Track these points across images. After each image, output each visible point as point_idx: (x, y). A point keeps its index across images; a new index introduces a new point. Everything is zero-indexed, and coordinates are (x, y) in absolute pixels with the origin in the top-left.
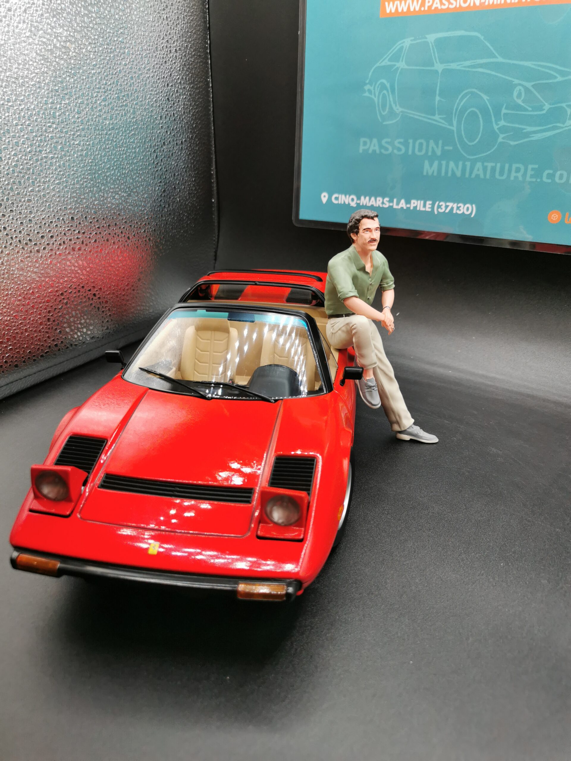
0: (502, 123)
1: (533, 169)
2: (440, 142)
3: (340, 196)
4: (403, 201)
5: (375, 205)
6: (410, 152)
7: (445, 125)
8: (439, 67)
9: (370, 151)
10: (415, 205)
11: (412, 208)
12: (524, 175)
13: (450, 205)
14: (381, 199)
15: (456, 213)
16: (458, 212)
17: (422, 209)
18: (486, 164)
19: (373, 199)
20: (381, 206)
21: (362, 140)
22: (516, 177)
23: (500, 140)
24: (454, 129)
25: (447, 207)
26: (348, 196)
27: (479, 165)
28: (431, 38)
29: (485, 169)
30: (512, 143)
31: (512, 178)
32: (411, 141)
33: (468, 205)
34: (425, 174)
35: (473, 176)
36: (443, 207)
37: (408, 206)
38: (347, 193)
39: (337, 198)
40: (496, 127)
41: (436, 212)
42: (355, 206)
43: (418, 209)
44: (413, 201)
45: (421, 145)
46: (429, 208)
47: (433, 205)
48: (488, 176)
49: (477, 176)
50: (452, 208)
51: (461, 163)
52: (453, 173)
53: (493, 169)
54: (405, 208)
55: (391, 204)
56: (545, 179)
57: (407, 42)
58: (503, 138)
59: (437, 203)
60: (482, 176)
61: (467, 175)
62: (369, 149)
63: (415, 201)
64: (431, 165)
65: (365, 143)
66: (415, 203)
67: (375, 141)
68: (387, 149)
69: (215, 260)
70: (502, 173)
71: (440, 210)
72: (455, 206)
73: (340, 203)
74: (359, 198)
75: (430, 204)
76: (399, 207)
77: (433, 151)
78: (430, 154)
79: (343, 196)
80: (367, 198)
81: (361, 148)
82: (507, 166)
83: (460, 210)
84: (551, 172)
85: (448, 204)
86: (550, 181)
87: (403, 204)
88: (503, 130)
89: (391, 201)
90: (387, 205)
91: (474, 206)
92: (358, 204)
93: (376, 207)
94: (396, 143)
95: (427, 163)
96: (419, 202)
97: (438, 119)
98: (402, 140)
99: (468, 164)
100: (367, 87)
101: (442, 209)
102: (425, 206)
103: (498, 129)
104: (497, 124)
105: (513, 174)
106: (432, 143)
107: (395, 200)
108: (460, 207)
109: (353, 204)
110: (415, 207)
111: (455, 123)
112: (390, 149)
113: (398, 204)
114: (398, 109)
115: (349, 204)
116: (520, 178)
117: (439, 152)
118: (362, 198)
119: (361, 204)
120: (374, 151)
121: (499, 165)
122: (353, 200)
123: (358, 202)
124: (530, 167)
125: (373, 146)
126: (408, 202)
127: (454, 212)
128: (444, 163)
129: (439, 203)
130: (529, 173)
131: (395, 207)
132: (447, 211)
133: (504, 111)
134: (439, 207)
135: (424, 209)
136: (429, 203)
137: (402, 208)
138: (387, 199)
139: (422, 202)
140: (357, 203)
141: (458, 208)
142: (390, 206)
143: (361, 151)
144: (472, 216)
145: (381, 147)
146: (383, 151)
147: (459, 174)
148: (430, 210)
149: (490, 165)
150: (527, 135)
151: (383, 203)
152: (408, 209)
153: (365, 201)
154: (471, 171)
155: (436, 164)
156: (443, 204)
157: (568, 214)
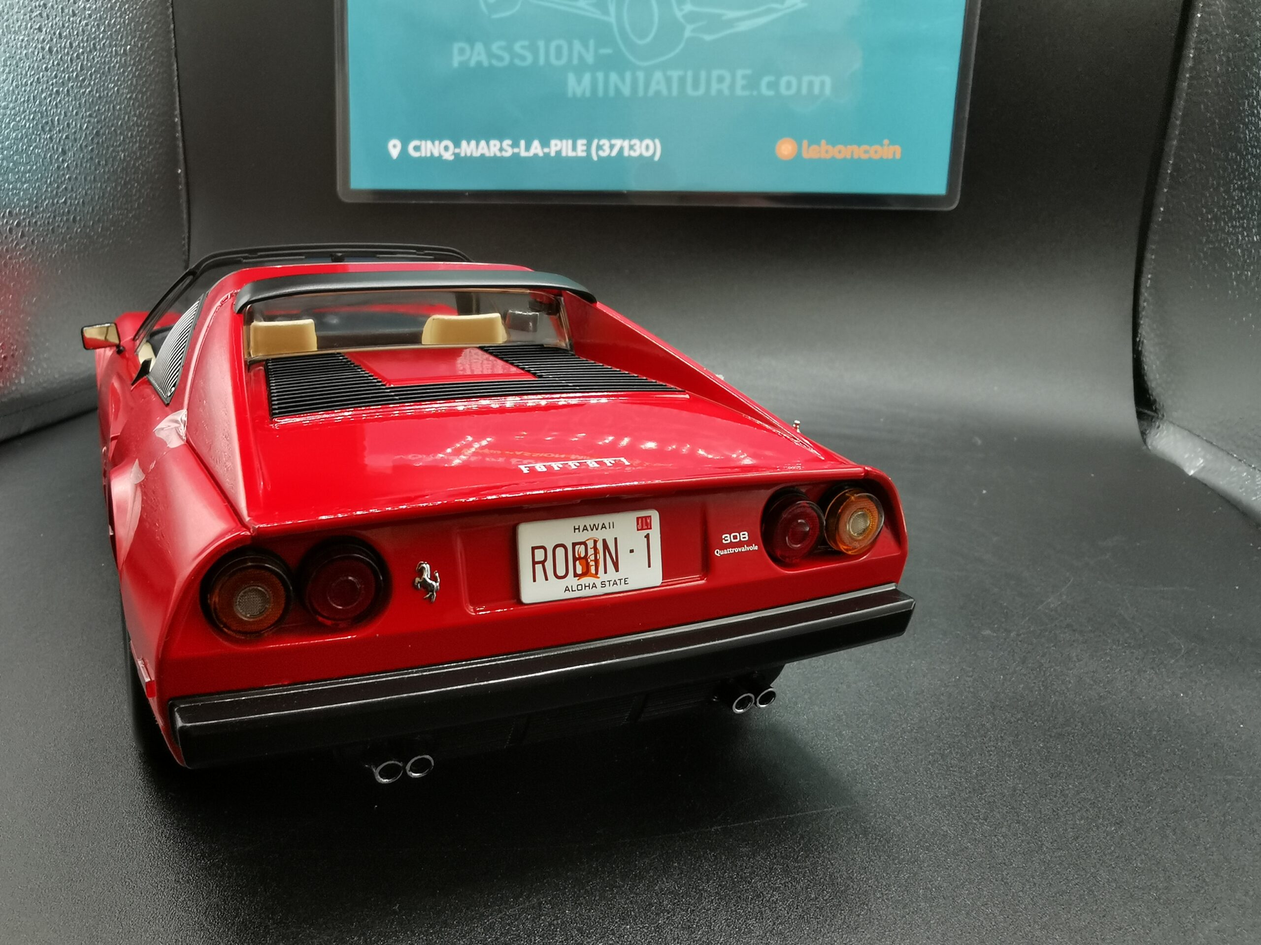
1: (744, 77)
2: (592, 43)
3: (423, 142)
4: (536, 143)
5: (487, 154)
6: (542, 61)
7: (597, 15)
9: (472, 63)
10: (558, 148)
11: (553, 154)
12: (732, 86)
13: (618, 143)
14: (497, 143)
15: (629, 156)
16: (633, 154)
17: (571, 154)
18: (669, 73)
19: (483, 143)
20: (498, 154)
21: (456, 46)
22: (720, 92)
23: (687, 33)
24: (612, 19)
25: (612, 147)
26: (437, 143)
27: (658, 75)
29: (668, 80)
30: (708, 38)
31: (713, 92)
32: (541, 44)
33: (648, 141)
34: (570, 94)
35: (651, 93)
36: (607, 147)
37: (546, 150)
38: (434, 136)
39: (417, 148)
40: (679, 15)
41: (595, 158)
42: (452, 158)
43: (564, 154)
44: (553, 142)
45: (559, 49)
46: (583, 151)
47: (589, 146)
48: (675, 92)
49: (658, 93)
50: (622, 149)
51: (628, 75)
52: (618, 90)
53: (682, 80)
54: (541, 154)
55: (516, 150)
56: (765, 91)
58: (694, 31)
59: (595, 142)
60: (665, 92)
61: (641, 93)
62: (469, 59)
63: (558, 142)
64: (579, 81)
65: (462, 51)
66: (557, 146)
67: (479, 47)
68: (500, 58)
70: (696, 84)
71: (601, 153)
72: (626, 144)
73: (423, 155)
74: (457, 145)
75: (583, 145)
76: (531, 153)
77: (581, 58)
78: (575, 61)
79: (429, 143)
80: (473, 143)
81: (456, 61)
82: (703, 74)
83: (635, 151)
84: (771, 78)
85: (613, 142)
86: (771, 93)
87: (536, 148)
88: (691, 18)
89: (515, 145)
90: (508, 152)
91: (657, 141)
92: (456, 155)
93: (490, 157)
94: (517, 47)
95: (571, 79)
96: (564, 141)
98: (526, 43)
99: (641, 75)
101: (604, 151)
102: (574, 148)
103: (685, 16)
104: (681, 10)
105: (715, 87)
106: (577, 45)
107: (523, 143)
108: (635, 145)
109: (448, 156)
110: (558, 153)
111: (612, 9)
112: (507, 57)
113: (528, 148)
115: (440, 156)
116: (726, 92)
117: (590, 58)
118: (464, 143)
119: (463, 155)
120: (479, 64)
121: (690, 74)
122: (446, 148)
123: (457, 151)
124: (740, 73)
125: (478, 55)
126: (545, 144)
127: (626, 153)
128: (600, 75)
129: (598, 143)
130: (740, 82)
131: (523, 154)
132: (614, 153)
134: (599, 147)
135: (574, 154)
136: (581, 143)
137: (536, 155)
138: (507, 143)
139: (570, 142)
140: (454, 154)
141: (631, 147)
142: (514, 154)
143: (455, 64)
144: (657, 158)
145: (491, 55)
146: (495, 62)
147: (626, 91)
148: (584, 154)
149: (675, 74)
150: (731, 23)
151: (501, 149)
152: (547, 155)
153: (469, 149)
154: (647, 86)
155: (587, 78)
156: (605, 142)
157: (805, 143)
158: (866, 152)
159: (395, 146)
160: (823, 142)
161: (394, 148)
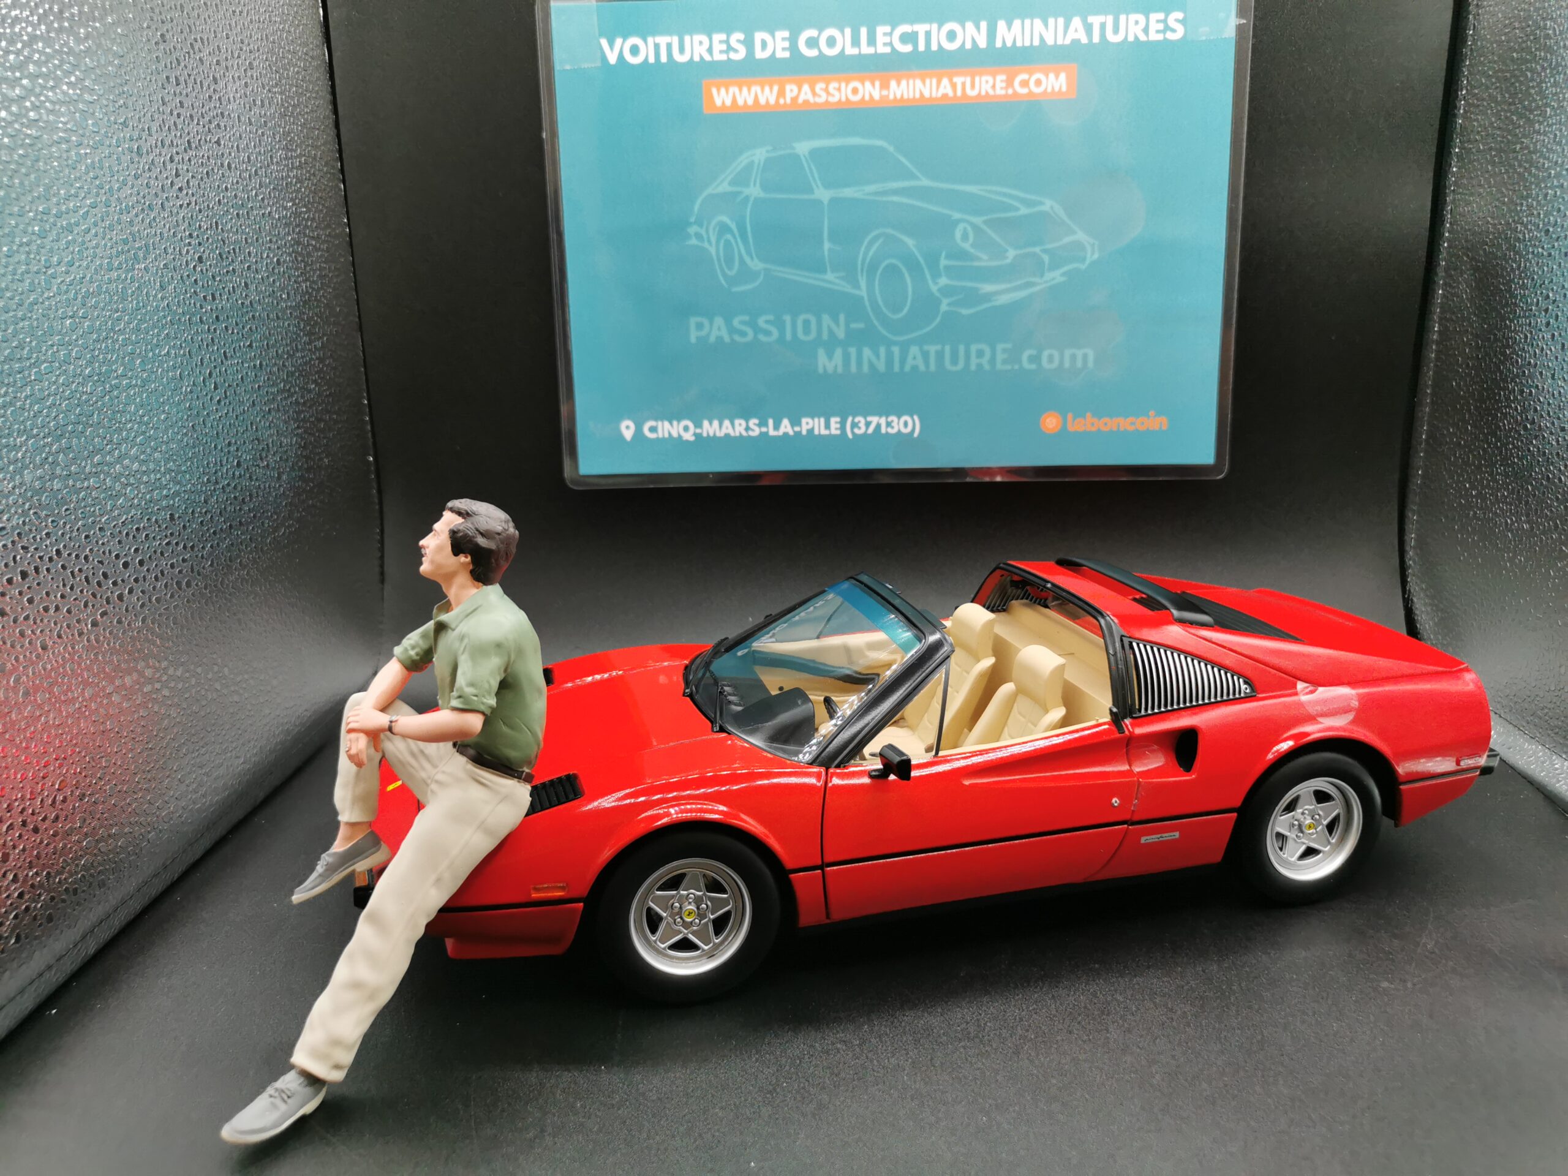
0: (943, 281)
1: (1004, 351)
2: (842, 317)
3: (660, 423)
4: (786, 422)
5: (732, 434)
6: (789, 336)
7: (848, 289)
8: (823, 194)
9: (712, 339)
10: (810, 426)
11: (804, 432)
12: (993, 361)
13: (874, 420)
14: (743, 422)
15: (887, 433)
16: (890, 430)
17: (824, 432)
18: (926, 347)
19: (727, 423)
20: (744, 434)
21: (693, 321)
22: (979, 366)
23: (944, 307)
24: (864, 293)
25: (868, 424)
26: (675, 423)
27: (914, 350)
28: (803, 148)
29: (925, 355)
30: (965, 312)
31: (973, 367)
32: (788, 318)
33: (906, 418)
34: (821, 370)
35: (907, 368)
36: (862, 425)
37: (797, 429)
38: (672, 417)
39: (653, 429)
40: (934, 289)
41: (850, 436)
42: (692, 438)
43: (816, 432)
44: (804, 421)
45: (807, 323)
46: (836, 429)
47: (843, 423)
48: (933, 367)
49: (915, 368)
50: (878, 426)
51: (882, 350)
52: (871, 365)
53: (940, 355)
54: (791, 433)
55: (764, 429)
56: (1026, 365)
57: (760, 155)
58: (949, 304)
59: (850, 419)
60: (922, 368)
61: (897, 368)
62: (708, 335)
63: (810, 420)
64: (830, 356)
65: (700, 326)
66: (807, 424)
67: (719, 321)
68: (743, 334)
69: (382, 581)
70: (955, 360)
71: (856, 431)
72: (883, 421)
73: (661, 436)
74: (698, 425)
75: (836, 423)
76: (781, 432)
77: (831, 331)
78: (825, 336)
79: (666, 424)
80: (716, 423)
81: (694, 335)
82: (962, 349)
83: (893, 427)
84: (1033, 352)
85: (869, 419)
86: (1033, 367)
87: (786, 427)
88: (947, 291)
89: (763, 423)
90: (756, 432)
91: (916, 418)
92: (698, 436)
93: (736, 437)
94: (761, 322)
95: (821, 354)
96: (816, 420)
97: (832, 279)
98: (771, 317)
99: (896, 350)
100: (692, 230)
101: (860, 428)
102: (827, 426)
103: (939, 290)
104: (936, 283)
105: (974, 361)
106: (826, 319)
107: (771, 422)
108: (892, 421)
109: (688, 436)
110: (810, 431)
111: (863, 283)
112: (750, 332)
113: (777, 427)
114: (756, 265)
115: (680, 436)
116: (987, 367)
117: (841, 334)
118: (706, 423)
119: (705, 435)
120: (720, 339)
121: (947, 348)
122: (686, 429)
123: (698, 431)
124: (1000, 347)
125: (717, 330)
126: (795, 422)
127: (883, 431)
128: (853, 351)
129: (853, 420)
130: (1000, 357)
131: (772, 433)
132: (871, 430)
133: (943, 262)
134: (854, 425)
135: (827, 432)
136: (835, 421)
137: (786, 434)
138: (753, 422)
139: (822, 420)
140: (695, 434)
141: (889, 424)
142: (761, 433)
143: (693, 340)
144: (916, 434)
145: (732, 330)
146: (737, 338)
147: (881, 366)
148: (838, 432)
149: (933, 349)
150: (987, 297)
151: (747, 429)
152: (798, 434)
153: (711, 428)
154: (903, 361)
155: (838, 353)
156: (860, 419)
157: (1070, 416)
158: (1133, 423)
159: (628, 427)
160: (1088, 414)
161: (627, 430)
